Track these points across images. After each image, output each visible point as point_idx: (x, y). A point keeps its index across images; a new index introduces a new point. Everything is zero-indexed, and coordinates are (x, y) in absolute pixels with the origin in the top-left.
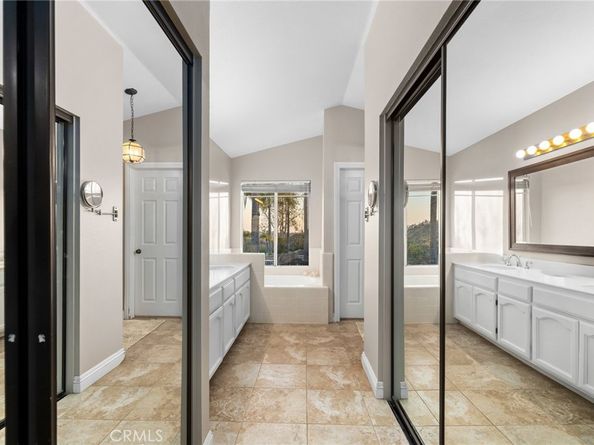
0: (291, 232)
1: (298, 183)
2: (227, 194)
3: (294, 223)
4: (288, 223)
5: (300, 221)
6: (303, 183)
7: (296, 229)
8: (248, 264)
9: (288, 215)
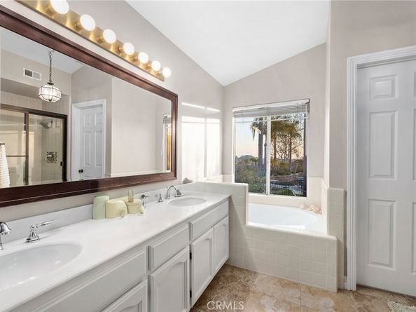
0: (292, 158)
1: (294, 103)
2: (218, 121)
3: (296, 151)
4: (290, 152)
5: (300, 149)
6: (300, 102)
7: (298, 156)
8: (227, 196)
9: (290, 145)
